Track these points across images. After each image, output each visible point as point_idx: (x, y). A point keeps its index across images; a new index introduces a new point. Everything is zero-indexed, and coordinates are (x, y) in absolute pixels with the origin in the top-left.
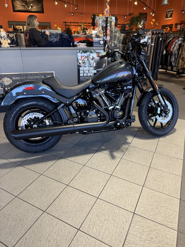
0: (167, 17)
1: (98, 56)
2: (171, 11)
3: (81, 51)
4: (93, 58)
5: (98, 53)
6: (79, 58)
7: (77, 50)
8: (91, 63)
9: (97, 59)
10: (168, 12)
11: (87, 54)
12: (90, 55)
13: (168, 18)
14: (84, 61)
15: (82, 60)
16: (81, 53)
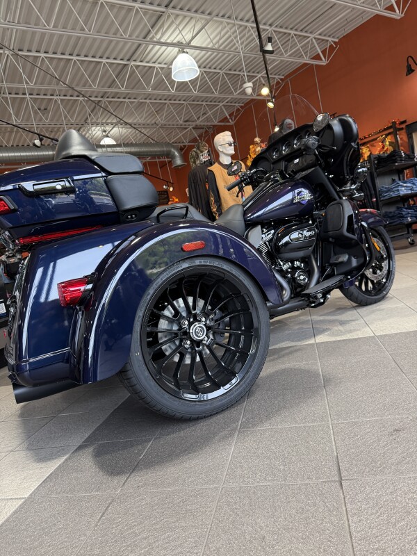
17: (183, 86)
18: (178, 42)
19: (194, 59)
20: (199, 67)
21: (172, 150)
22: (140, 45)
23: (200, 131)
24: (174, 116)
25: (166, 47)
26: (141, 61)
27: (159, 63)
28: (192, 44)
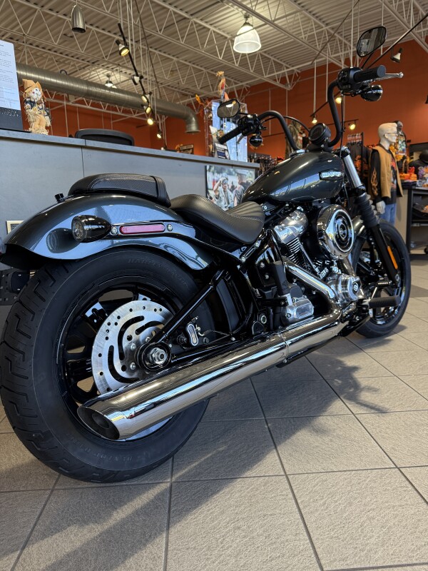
1: (242, 184)
3: (213, 169)
4: (233, 188)
5: (241, 174)
6: (210, 186)
7: (205, 164)
8: (229, 197)
9: (240, 191)
10: (184, 150)
11: (222, 176)
12: (227, 179)
14: (217, 194)
15: (215, 191)
16: (213, 173)
21: (191, 115)
26: (201, 20)
27: (215, 27)
28: (276, 22)
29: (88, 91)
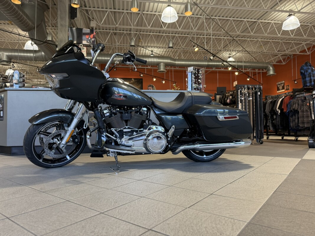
0: (278, 89)
2: (282, 84)
10: (279, 84)
13: (280, 90)
17: (286, 32)
18: (290, 10)
19: (298, 19)
20: (300, 23)
21: (269, 66)
22: (267, 12)
23: (285, 57)
24: (273, 47)
25: (281, 13)
26: (265, 20)
27: (274, 21)
28: (301, 11)
29: (208, 64)
